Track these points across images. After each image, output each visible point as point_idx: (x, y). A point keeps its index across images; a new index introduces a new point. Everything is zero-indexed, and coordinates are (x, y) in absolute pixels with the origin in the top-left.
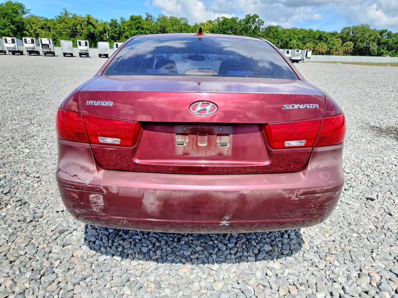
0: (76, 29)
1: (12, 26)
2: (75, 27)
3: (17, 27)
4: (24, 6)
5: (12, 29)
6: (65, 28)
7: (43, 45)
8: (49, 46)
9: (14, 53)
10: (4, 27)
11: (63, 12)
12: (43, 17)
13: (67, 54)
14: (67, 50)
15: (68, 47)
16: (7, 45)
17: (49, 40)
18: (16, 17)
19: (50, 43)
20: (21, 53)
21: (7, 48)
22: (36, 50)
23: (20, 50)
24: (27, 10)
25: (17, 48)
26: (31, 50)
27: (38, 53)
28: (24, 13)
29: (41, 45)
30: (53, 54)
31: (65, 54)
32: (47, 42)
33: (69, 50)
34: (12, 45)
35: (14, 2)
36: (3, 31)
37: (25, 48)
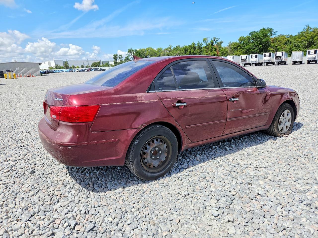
0: (313, 40)
1: (260, 46)
2: (313, 38)
3: (264, 46)
4: (273, 29)
5: (260, 48)
6: (303, 41)
7: (276, 57)
8: (281, 57)
9: (256, 64)
10: (255, 47)
11: (306, 28)
12: (289, 35)
13: (296, 62)
14: (296, 59)
15: (297, 56)
16: (251, 60)
17: (283, 53)
18: (264, 39)
19: (282, 55)
20: (261, 64)
21: (252, 61)
22: (271, 61)
23: (260, 62)
24: (274, 32)
25: (258, 61)
26: (267, 61)
27: (273, 63)
28: (271, 35)
29: (275, 57)
30: (285, 63)
31: (295, 63)
32: (281, 55)
33: (298, 59)
34: (255, 59)
35: (266, 29)
36: (254, 50)
37: (263, 61)
